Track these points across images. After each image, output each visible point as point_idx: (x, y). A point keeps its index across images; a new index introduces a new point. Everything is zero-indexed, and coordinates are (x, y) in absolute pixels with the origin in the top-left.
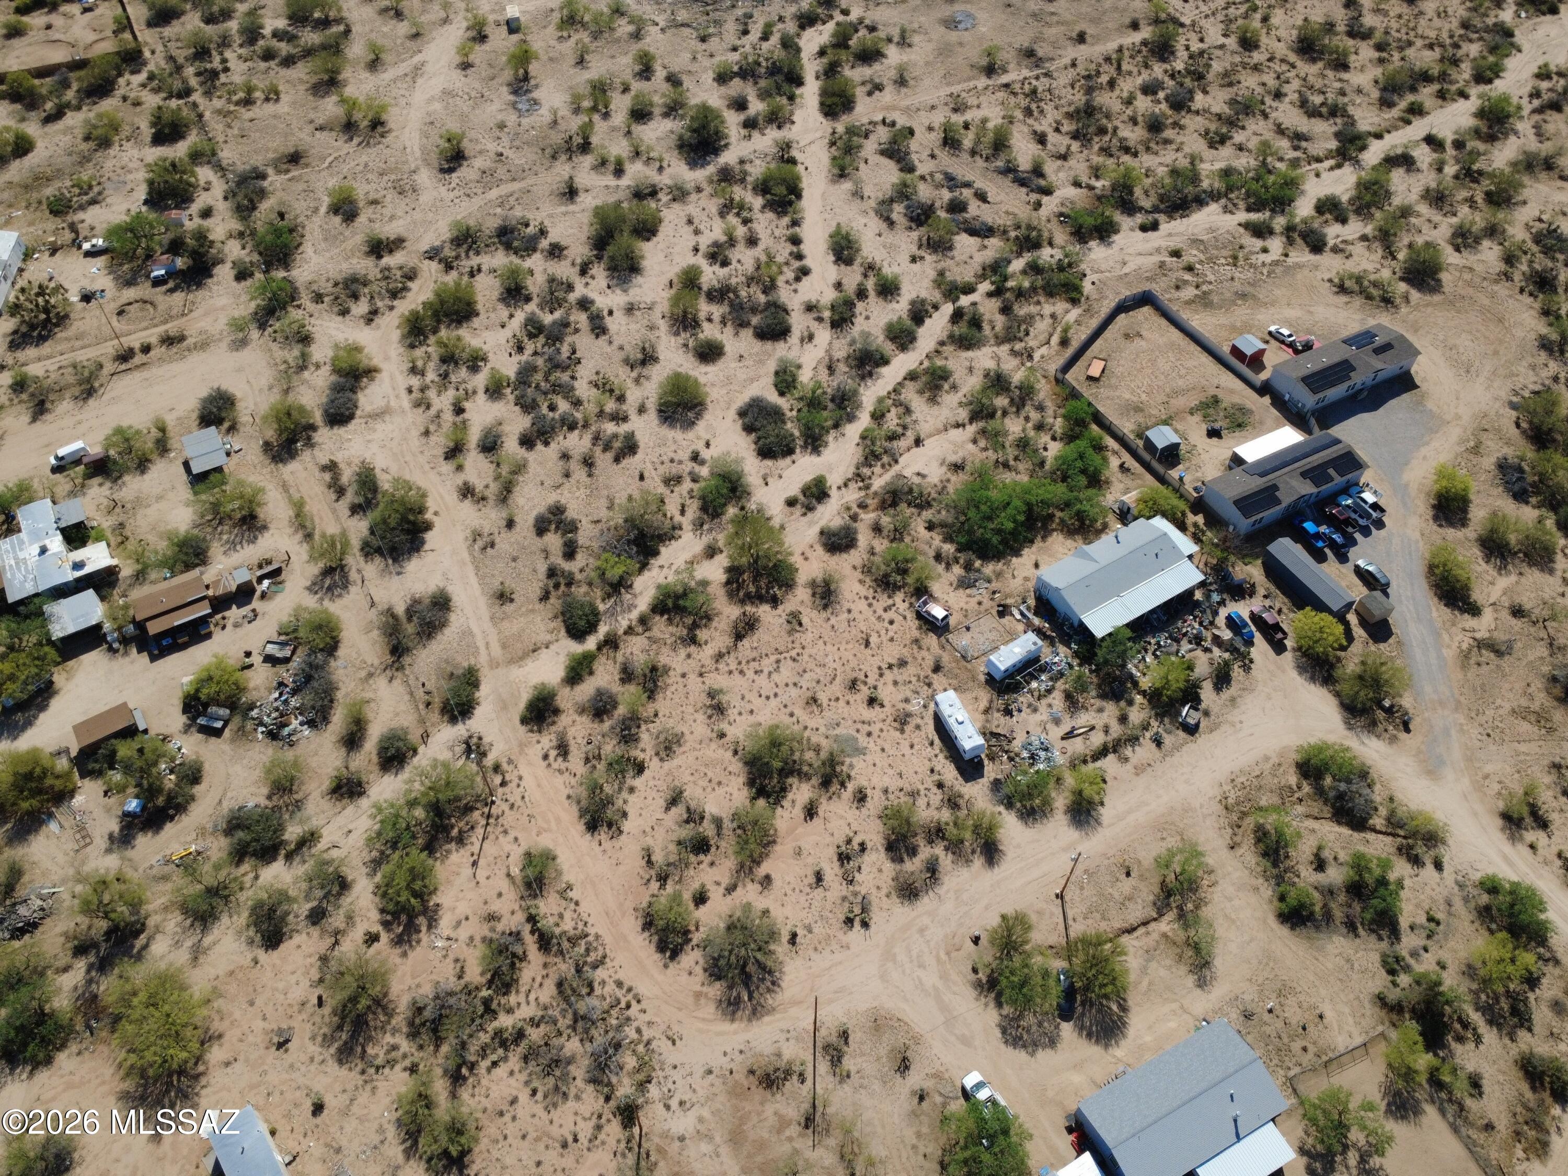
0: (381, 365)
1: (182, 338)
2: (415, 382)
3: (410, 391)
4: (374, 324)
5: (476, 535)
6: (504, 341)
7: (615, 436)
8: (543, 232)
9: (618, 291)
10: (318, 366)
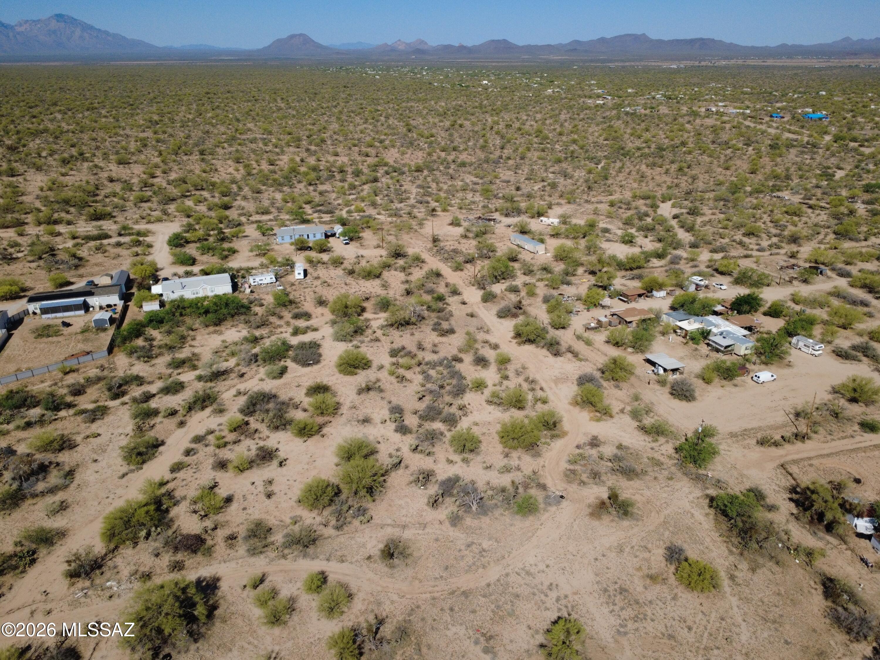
0: (571, 408)
1: (762, 442)
2: (540, 394)
3: (542, 389)
4: (590, 437)
5: (488, 332)
6: (475, 413)
7: (402, 357)
8: (435, 503)
9: (371, 438)
10: (622, 411)
